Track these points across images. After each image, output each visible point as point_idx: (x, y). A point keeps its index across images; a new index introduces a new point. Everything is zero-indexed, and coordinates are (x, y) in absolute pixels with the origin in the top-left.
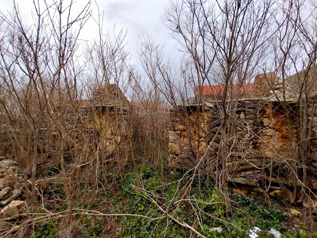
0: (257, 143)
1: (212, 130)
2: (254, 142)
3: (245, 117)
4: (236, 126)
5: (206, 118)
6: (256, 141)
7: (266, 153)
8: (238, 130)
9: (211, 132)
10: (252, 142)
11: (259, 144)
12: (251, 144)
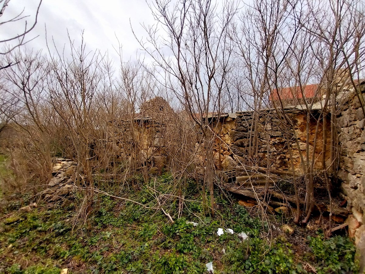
0: (285, 158)
1: (236, 142)
2: (281, 156)
3: (271, 129)
4: (261, 139)
5: (229, 130)
6: (284, 155)
7: (295, 170)
8: (263, 143)
9: (235, 145)
10: (279, 157)
11: (287, 160)
12: (277, 158)
